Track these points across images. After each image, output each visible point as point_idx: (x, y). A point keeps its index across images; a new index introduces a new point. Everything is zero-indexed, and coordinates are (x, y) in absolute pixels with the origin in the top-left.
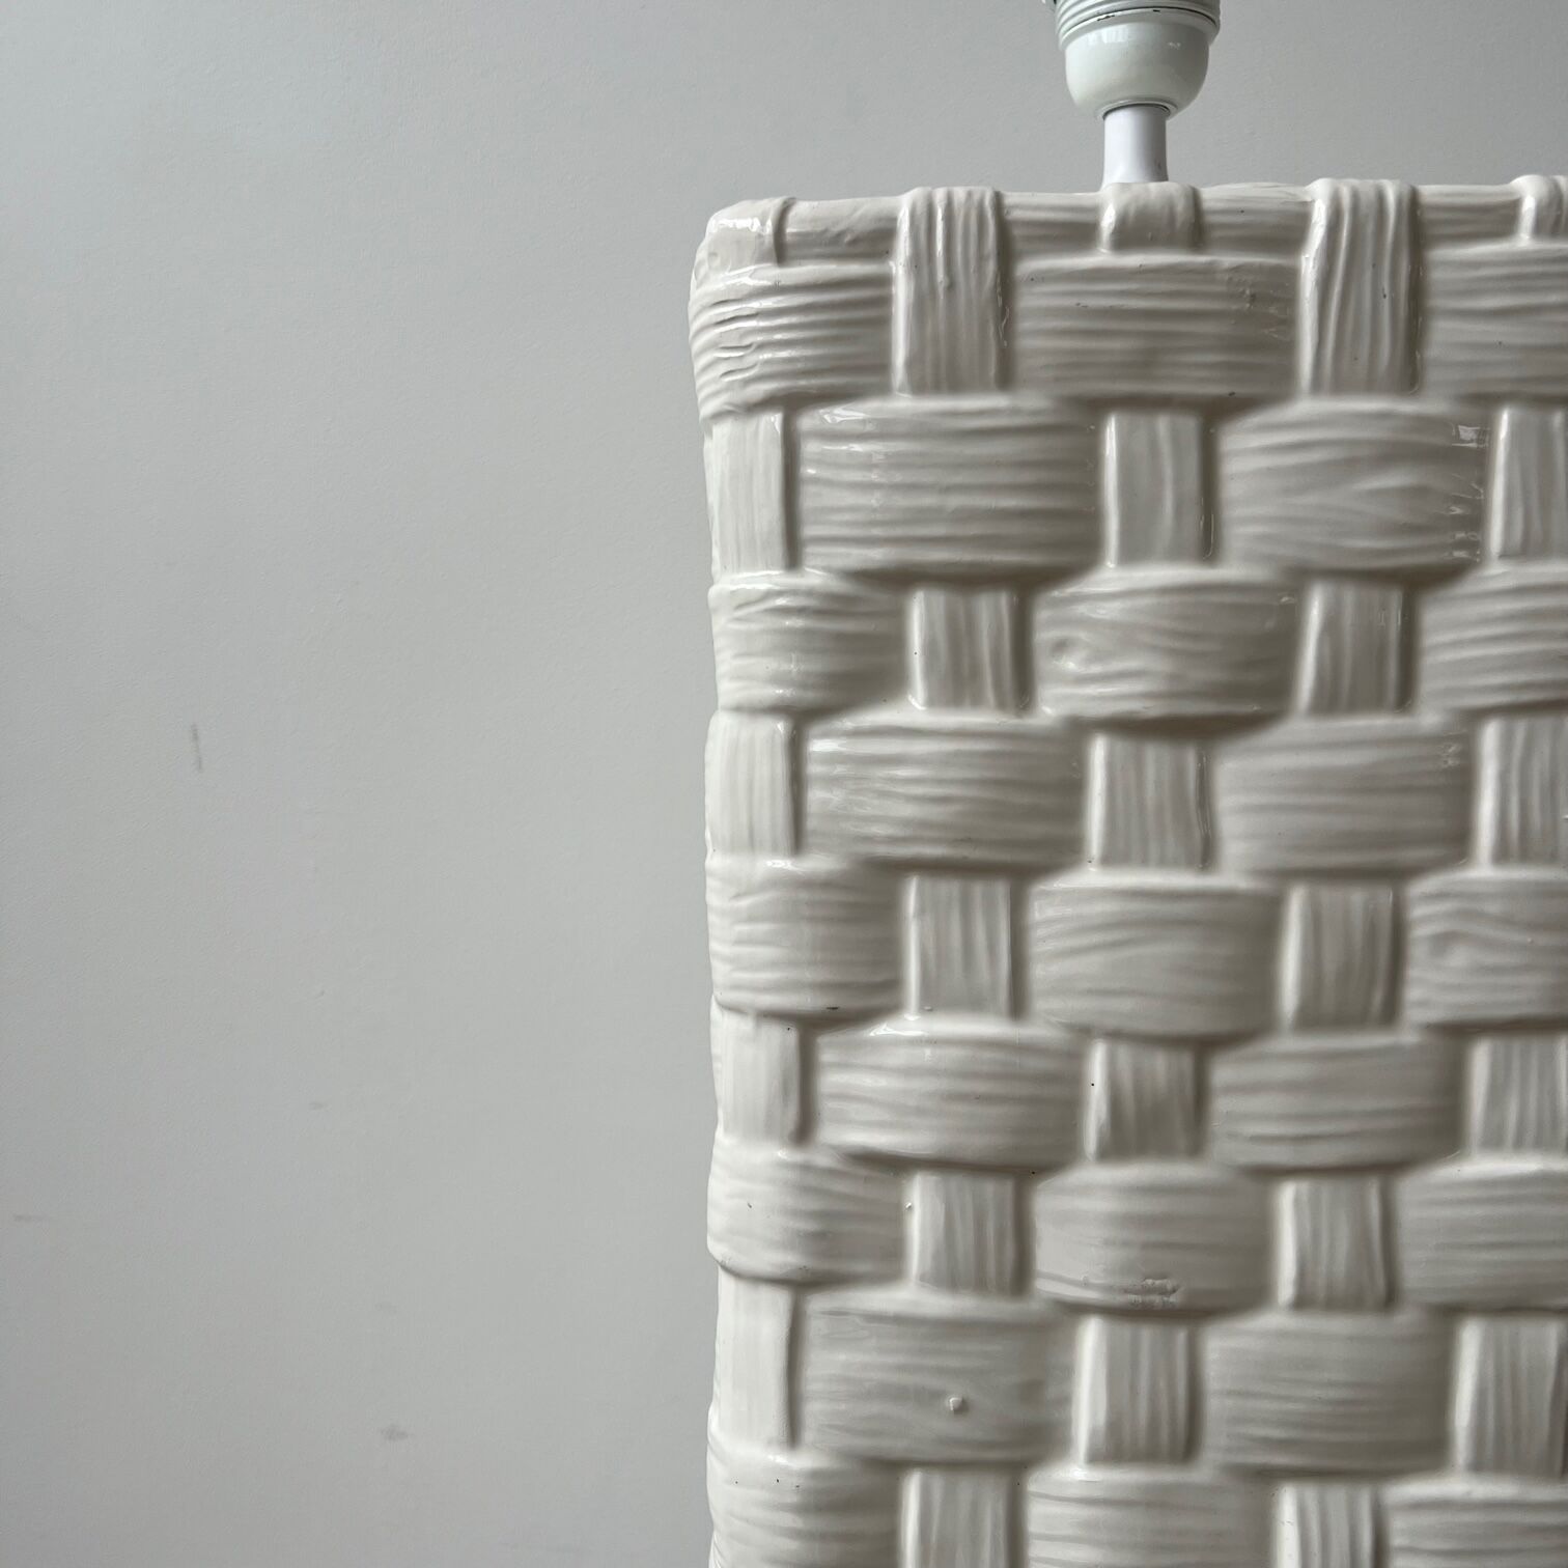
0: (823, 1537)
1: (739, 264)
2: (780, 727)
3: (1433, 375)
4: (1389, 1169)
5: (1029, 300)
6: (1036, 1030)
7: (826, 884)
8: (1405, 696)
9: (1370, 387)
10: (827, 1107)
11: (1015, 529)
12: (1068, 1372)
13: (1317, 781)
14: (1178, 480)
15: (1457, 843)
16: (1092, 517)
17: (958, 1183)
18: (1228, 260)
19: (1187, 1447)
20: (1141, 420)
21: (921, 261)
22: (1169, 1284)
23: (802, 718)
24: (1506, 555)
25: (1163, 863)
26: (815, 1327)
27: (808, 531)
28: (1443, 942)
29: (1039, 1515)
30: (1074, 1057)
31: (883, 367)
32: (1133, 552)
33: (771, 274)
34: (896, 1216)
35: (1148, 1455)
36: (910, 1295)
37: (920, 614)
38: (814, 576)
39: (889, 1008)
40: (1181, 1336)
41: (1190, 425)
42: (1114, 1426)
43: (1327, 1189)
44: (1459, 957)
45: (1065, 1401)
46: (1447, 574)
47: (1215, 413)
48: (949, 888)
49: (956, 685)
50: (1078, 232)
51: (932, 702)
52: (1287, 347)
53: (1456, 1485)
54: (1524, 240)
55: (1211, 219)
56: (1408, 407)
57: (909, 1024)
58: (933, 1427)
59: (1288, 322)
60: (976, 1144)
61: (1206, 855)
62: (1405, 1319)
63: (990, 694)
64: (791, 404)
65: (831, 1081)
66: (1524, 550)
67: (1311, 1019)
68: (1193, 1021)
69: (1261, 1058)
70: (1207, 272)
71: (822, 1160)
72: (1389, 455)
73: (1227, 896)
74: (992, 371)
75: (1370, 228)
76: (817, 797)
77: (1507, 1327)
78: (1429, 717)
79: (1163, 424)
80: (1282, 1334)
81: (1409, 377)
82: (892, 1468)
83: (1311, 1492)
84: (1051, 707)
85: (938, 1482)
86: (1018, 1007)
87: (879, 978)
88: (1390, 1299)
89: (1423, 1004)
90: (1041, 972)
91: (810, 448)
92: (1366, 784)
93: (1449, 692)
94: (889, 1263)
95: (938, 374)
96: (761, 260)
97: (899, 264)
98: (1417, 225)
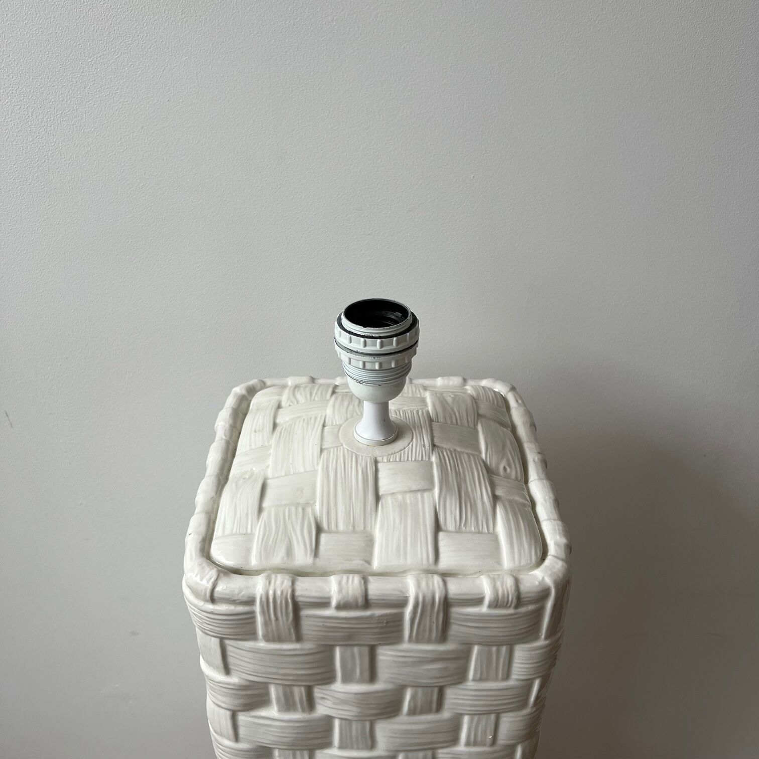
1: (201, 602)
2: (228, 713)
3: (451, 639)
5: (306, 621)
7: (248, 751)
8: (439, 710)
9: (429, 641)
11: (304, 678)
13: (407, 732)
14: (361, 665)
15: (455, 741)
18: (378, 612)
20: (348, 649)
21: (265, 612)
23: (235, 712)
24: (474, 680)
25: (358, 749)
31: (254, 634)
32: (347, 679)
33: (210, 607)
37: (274, 689)
38: (236, 680)
41: (365, 649)
46: (454, 685)
47: (374, 647)
48: (289, 752)
49: (288, 705)
50: (323, 604)
51: (280, 710)
52: (400, 632)
54: (484, 609)
55: (371, 602)
56: (442, 648)
64: (222, 639)
66: (480, 679)
70: (371, 617)
72: (434, 660)
73: (379, 756)
74: (294, 637)
75: (429, 607)
76: (241, 730)
78: (446, 714)
79: (356, 650)
81: (443, 639)
84: (322, 710)
91: (230, 650)
93: (452, 709)
95: (273, 637)
96: (206, 601)
97: (257, 608)
98: (447, 603)
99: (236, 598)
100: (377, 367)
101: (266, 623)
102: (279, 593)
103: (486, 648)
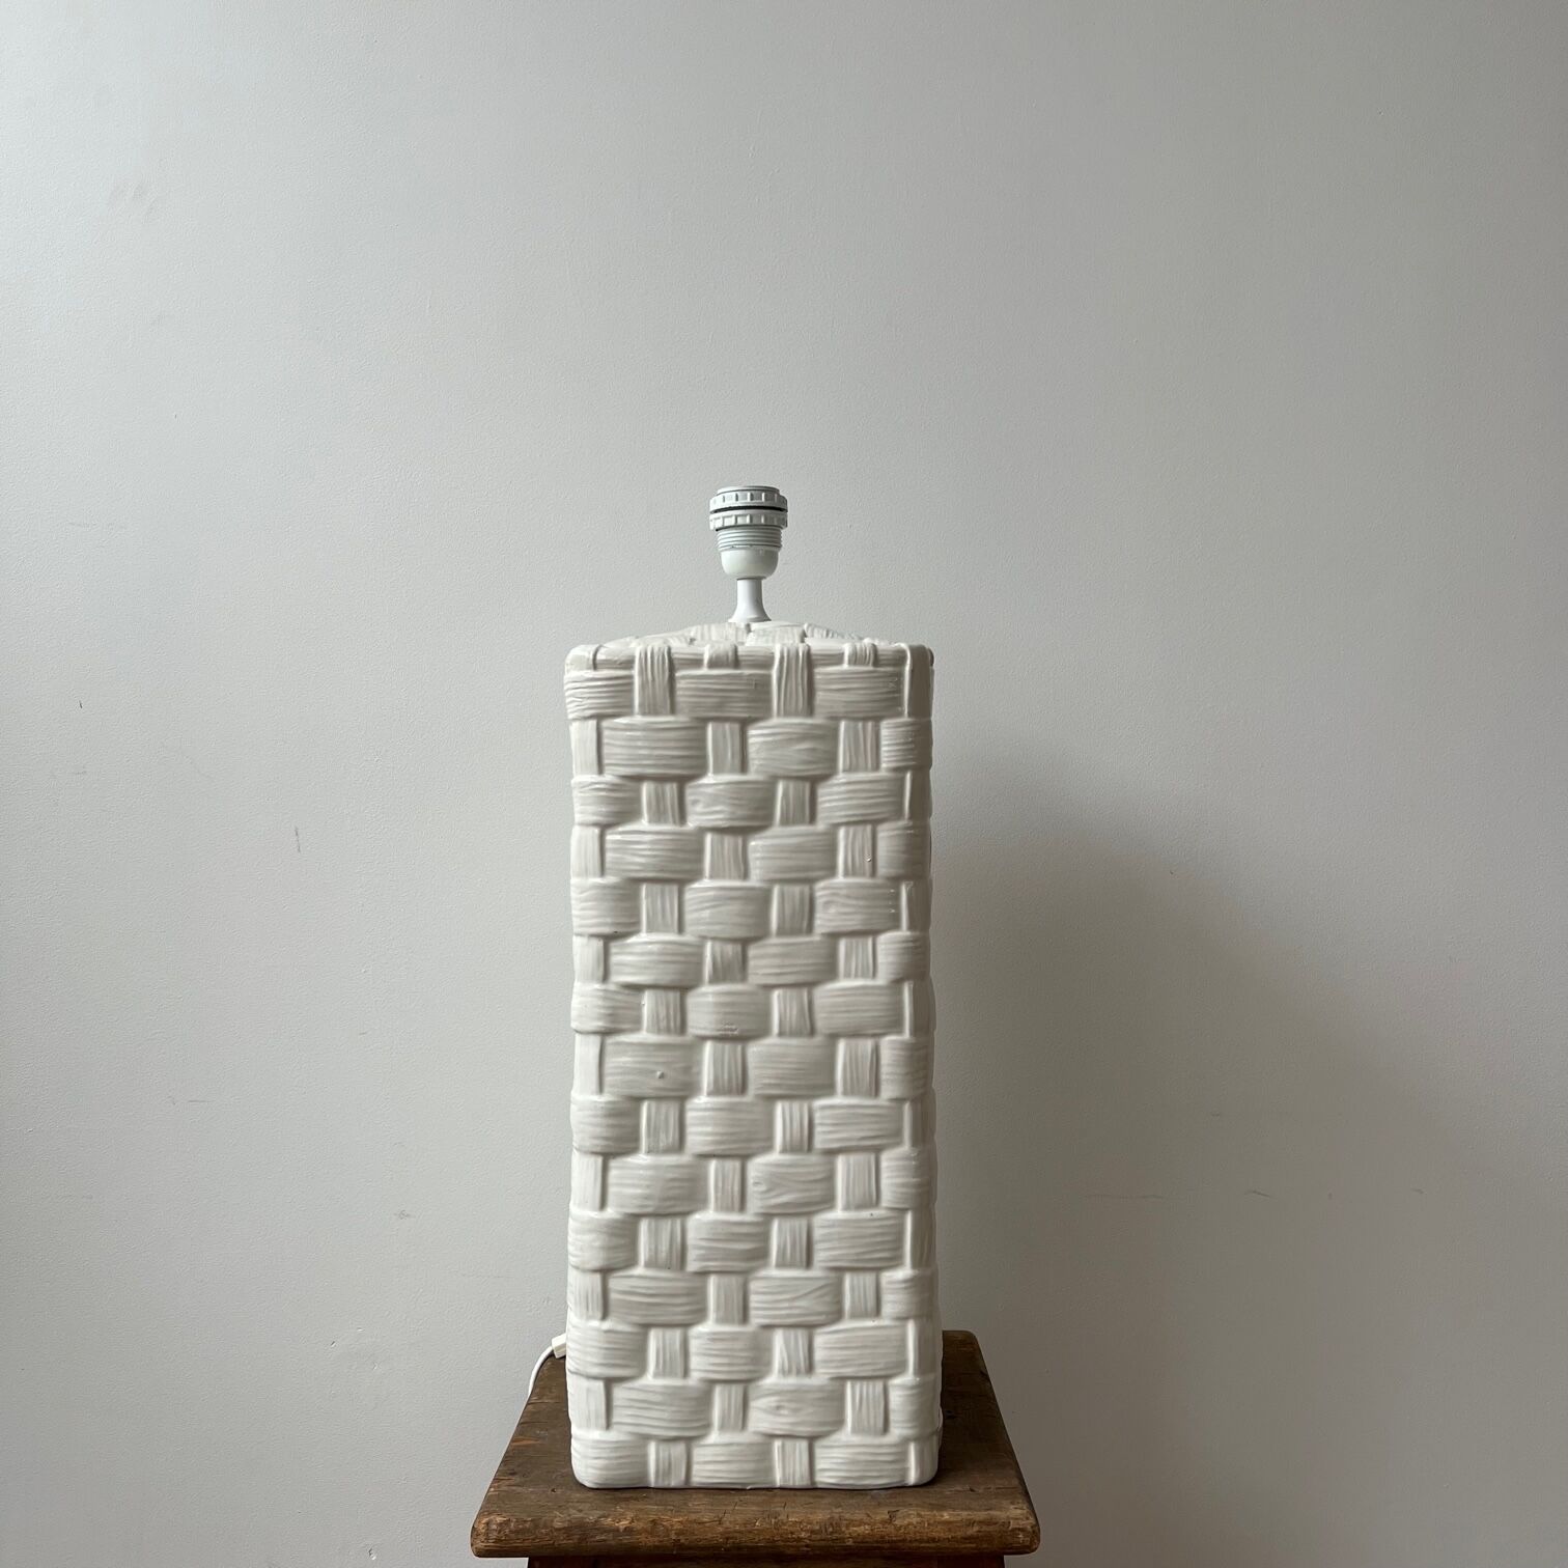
0: (613, 1126)
1: (581, 669)
2: (597, 831)
3: (818, 710)
4: (811, 985)
5: (680, 684)
6: (687, 938)
7: (614, 887)
8: (813, 819)
9: (796, 714)
10: (613, 969)
11: (678, 762)
12: (699, 1063)
13: (781, 849)
14: (733, 745)
15: (831, 870)
16: (704, 757)
17: (661, 993)
18: (747, 672)
19: (743, 1089)
20: (720, 725)
21: (643, 671)
22: (734, 1027)
23: (604, 828)
24: (844, 771)
25: (730, 878)
26: (609, 1049)
27: (606, 761)
28: (827, 904)
29: (690, 1115)
30: (701, 947)
31: (631, 706)
32: (717, 771)
33: (591, 674)
34: (639, 1007)
35: (728, 1092)
36: (645, 1036)
37: (646, 789)
38: (608, 777)
39: (637, 932)
40: (739, 1048)
41: (736, 727)
42: (716, 1081)
43: (789, 992)
44: (833, 910)
45: (699, 1073)
46: (825, 777)
47: (745, 724)
48: (657, 887)
49: (658, 815)
50: (696, 662)
51: (650, 821)
52: (769, 701)
53: (838, 1100)
54: (845, 666)
55: (741, 658)
56: (809, 721)
57: (643, 937)
58: (652, 1084)
59: (768, 692)
60: (665, 979)
61: (745, 875)
62: (818, 1039)
63: (671, 819)
64: (599, 717)
65: (614, 959)
66: (850, 769)
67: (781, 932)
68: (741, 933)
69: (765, 946)
70: (740, 676)
71: (611, 987)
72: (803, 738)
73: (752, 889)
74: (668, 708)
76: (609, 856)
77: (853, 1042)
78: (821, 826)
79: (727, 726)
80: (775, 1045)
81: (810, 710)
82: (639, 1100)
83: (787, 1104)
84: (692, 824)
85: (654, 1104)
86: (681, 930)
87: (632, 920)
88: (812, 1032)
89: (821, 926)
90: (689, 917)
91: (606, 733)
92: (798, 849)
93: (827, 818)
94: (636, 1024)
95: (650, 709)
96: (588, 668)
97: (636, 672)
98: (810, 661)
99: (616, 658)
100: (748, 520)
101: (643, 686)
102: (656, 650)
103: (852, 724)
